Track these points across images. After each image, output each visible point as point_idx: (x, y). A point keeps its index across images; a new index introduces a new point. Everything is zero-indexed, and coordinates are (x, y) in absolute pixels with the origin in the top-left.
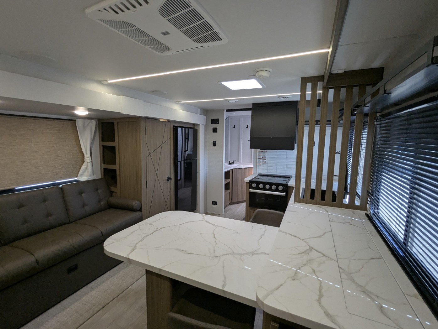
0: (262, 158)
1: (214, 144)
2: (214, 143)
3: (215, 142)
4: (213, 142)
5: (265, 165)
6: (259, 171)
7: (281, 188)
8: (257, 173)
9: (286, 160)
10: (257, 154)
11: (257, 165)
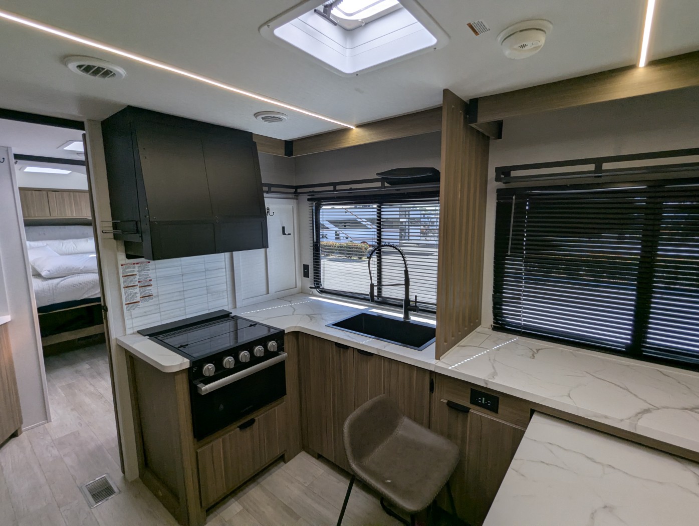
0: (137, 283)
5: (150, 302)
6: (135, 325)
7: (272, 345)
8: (129, 332)
9: (205, 278)
10: (118, 274)
11: (125, 310)
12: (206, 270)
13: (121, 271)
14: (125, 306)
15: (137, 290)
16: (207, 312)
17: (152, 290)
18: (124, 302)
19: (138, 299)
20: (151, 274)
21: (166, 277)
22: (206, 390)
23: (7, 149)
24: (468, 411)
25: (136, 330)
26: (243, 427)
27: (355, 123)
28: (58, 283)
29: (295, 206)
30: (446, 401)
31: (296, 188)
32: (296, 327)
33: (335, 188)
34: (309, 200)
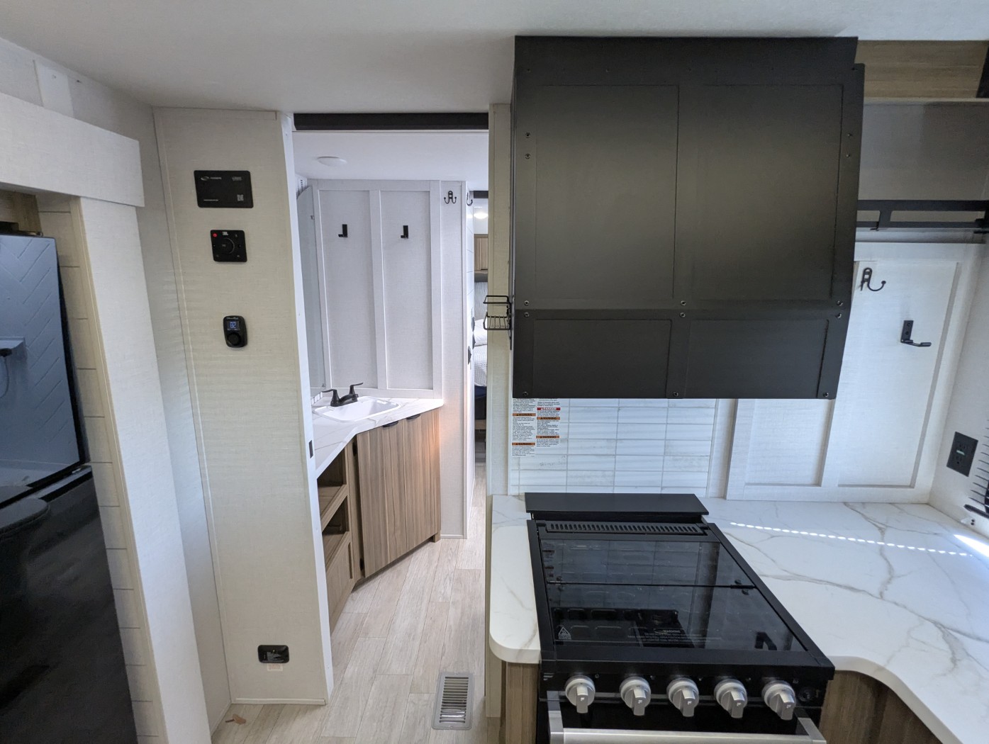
0: (535, 410)
1: (236, 334)
2: (233, 326)
3: (241, 321)
4: (227, 321)
5: (554, 447)
6: (522, 482)
7: (780, 694)
8: (512, 491)
11: (511, 452)
15: (534, 423)
16: (658, 491)
17: (559, 427)
18: (511, 441)
19: (533, 439)
25: (522, 491)
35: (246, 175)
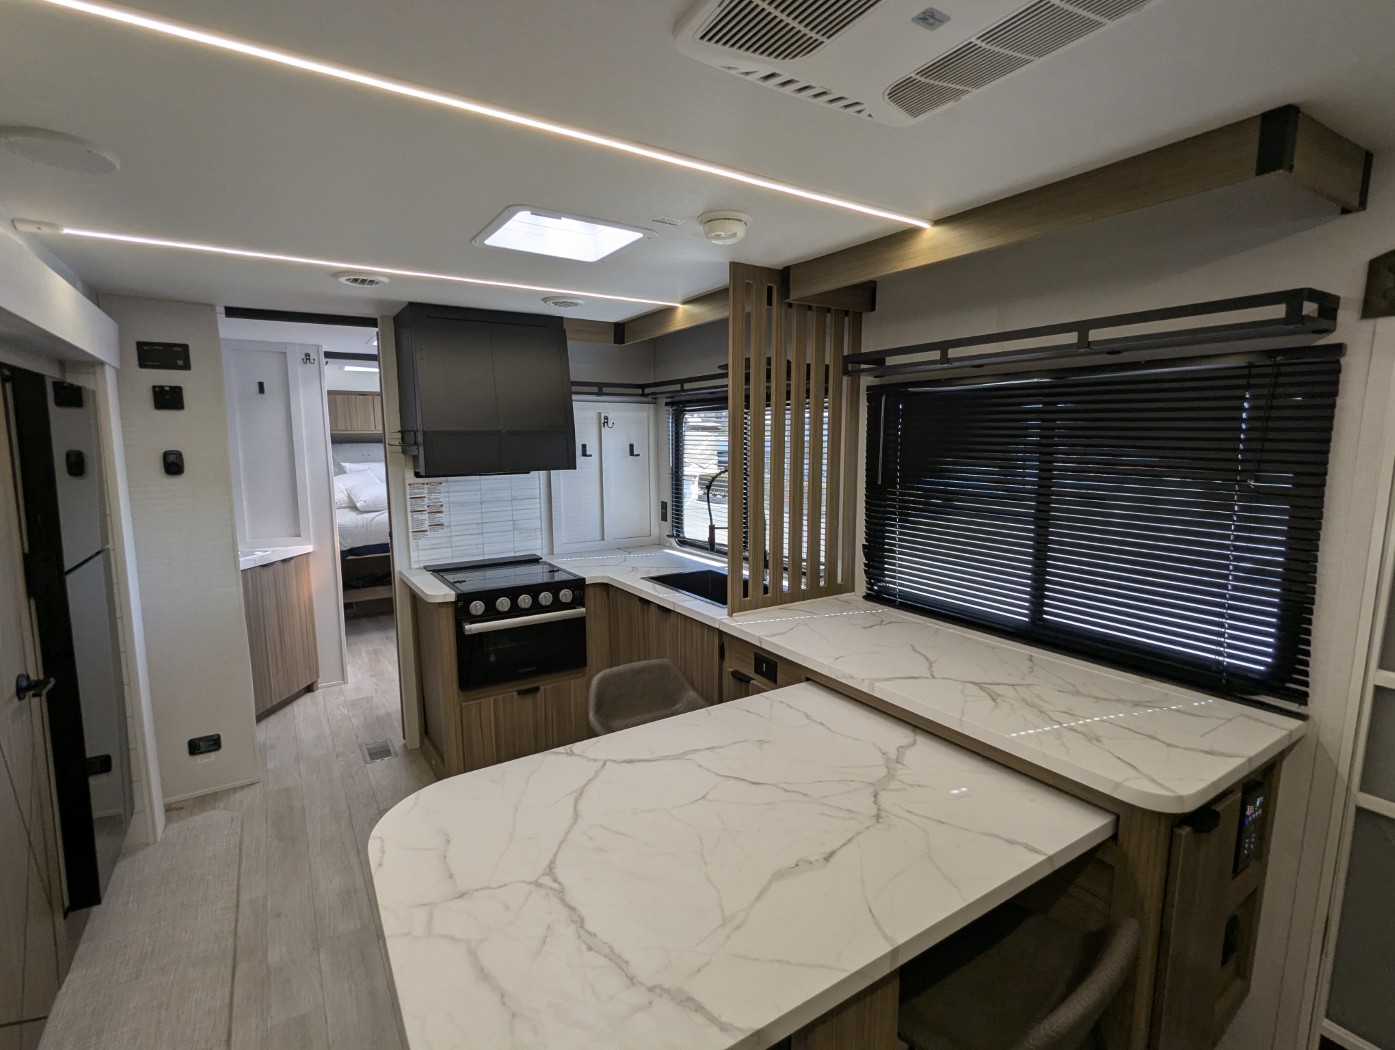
0: (426, 508)
2: (172, 458)
3: (179, 455)
4: (166, 454)
5: (441, 532)
6: (421, 558)
7: (566, 595)
8: (415, 566)
9: (510, 508)
10: (405, 494)
11: (411, 538)
12: (513, 499)
13: (408, 492)
14: (411, 534)
15: (425, 516)
16: (512, 554)
17: (443, 518)
18: (411, 530)
19: (426, 527)
20: (443, 498)
21: (462, 504)
22: (470, 630)
23: (318, 347)
24: (748, 682)
25: (422, 565)
26: (521, 693)
27: (680, 300)
28: (374, 518)
29: (652, 413)
30: (731, 670)
31: (643, 387)
32: (603, 577)
33: (682, 387)
34: (667, 404)
35: (185, 348)
